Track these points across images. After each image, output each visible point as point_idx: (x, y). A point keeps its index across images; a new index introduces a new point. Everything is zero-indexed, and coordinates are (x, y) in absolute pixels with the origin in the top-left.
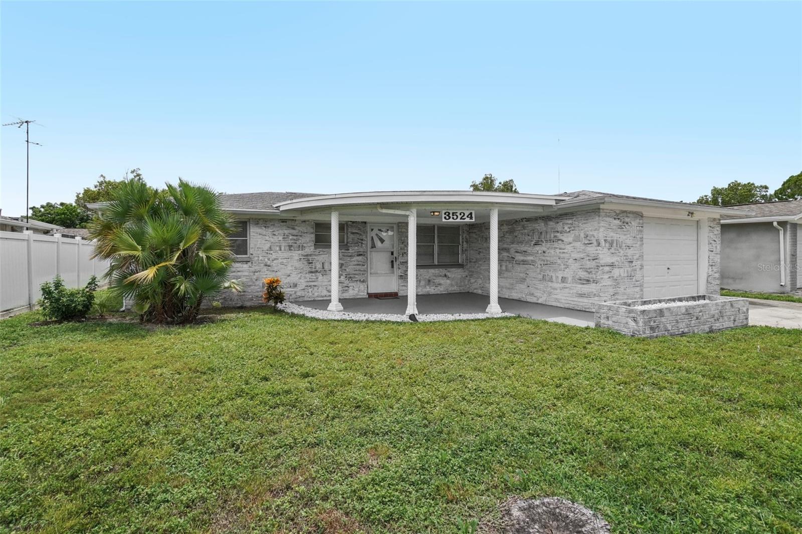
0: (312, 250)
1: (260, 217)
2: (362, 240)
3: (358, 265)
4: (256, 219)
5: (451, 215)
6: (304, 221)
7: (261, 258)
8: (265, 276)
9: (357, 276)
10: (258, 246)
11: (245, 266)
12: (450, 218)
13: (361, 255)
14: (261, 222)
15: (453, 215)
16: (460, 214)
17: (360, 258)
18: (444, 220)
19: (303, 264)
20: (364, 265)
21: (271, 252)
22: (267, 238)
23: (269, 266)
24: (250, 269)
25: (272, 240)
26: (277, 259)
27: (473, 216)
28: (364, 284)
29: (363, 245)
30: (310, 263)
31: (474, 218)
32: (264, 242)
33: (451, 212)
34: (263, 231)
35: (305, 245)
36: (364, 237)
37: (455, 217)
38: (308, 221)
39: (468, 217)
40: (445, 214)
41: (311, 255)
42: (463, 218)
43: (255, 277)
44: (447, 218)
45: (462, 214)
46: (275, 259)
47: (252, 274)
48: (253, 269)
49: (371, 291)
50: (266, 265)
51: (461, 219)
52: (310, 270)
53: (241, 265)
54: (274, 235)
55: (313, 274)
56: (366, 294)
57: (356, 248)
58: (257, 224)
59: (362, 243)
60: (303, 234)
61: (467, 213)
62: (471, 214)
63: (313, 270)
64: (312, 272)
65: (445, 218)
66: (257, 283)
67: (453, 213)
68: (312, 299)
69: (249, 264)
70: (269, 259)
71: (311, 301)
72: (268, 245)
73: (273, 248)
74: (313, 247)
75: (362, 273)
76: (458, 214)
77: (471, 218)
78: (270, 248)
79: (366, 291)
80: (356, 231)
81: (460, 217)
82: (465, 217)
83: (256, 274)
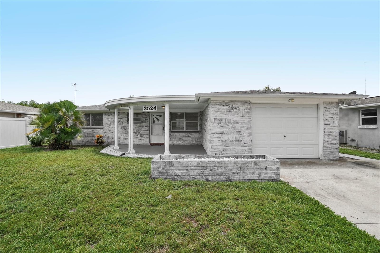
0: (126, 124)
1: (107, 112)
2: (147, 120)
3: (145, 130)
4: (105, 112)
5: (147, 108)
6: (123, 113)
7: (107, 127)
8: (108, 134)
9: (145, 135)
10: (106, 123)
11: (102, 130)
12: (146, 109)
13: (147, 126)
14: (107, 114)
15: (148, 108)
16: (151, 108)
17: (146, 128)
18: (144, 110)
19: (123, 130)
20: (148, 131)
21: (111, 125)
22: (109, 119)
23: (110, 130)
24: (103, 131)
25: (111, 120)
26: (113, 128)
27: (157, 108)
28: (148, 139)
29: (148, 122)
30: (125, 129)
31: (157, 109)
32: (108, 121)
33: (147, 107)
34: (108, 117)
35: (123, 122)
36: (148, 119)
37: (148, 109)
38: (125, 113)
39: (154, 108)
40: (144, 108)
41: (125, 126)
42: (152, 109)
43: (105, 134)
44: (145, 109)
45: (152, 107)
46: (112, 128)
47: (104, 133)
48: (104, 131)
49: (152, 142)
50: (109, 130)
51: (151, 109)
52: (125, 132)
53: (100, 130)
54: (112, 118)
55: (127, 134)
56: (149, 143)
57: (145, 123)
58: (106, 114)
59: (147, 121)
60: (123, 118)
61: (154, 107)
62: (155, 107)
63: (127, 132)
64: (126, 133)
65: (144, 109)
66: (106, 137)
67: (148, 107)
68: (126, 144)
69: (103, 129)
70: (110, 128)
71: (126, 145)
72: (109, 123)
73: (111, 123)
74: (126, 123)
75: (147, 134)
76: (150, 108)
77: (156, 109)
78: (110, 123)
79: (149, 142)
80: (145, 116)
81: (150, 109)
82: (153, 108)
83: (105, 133)
